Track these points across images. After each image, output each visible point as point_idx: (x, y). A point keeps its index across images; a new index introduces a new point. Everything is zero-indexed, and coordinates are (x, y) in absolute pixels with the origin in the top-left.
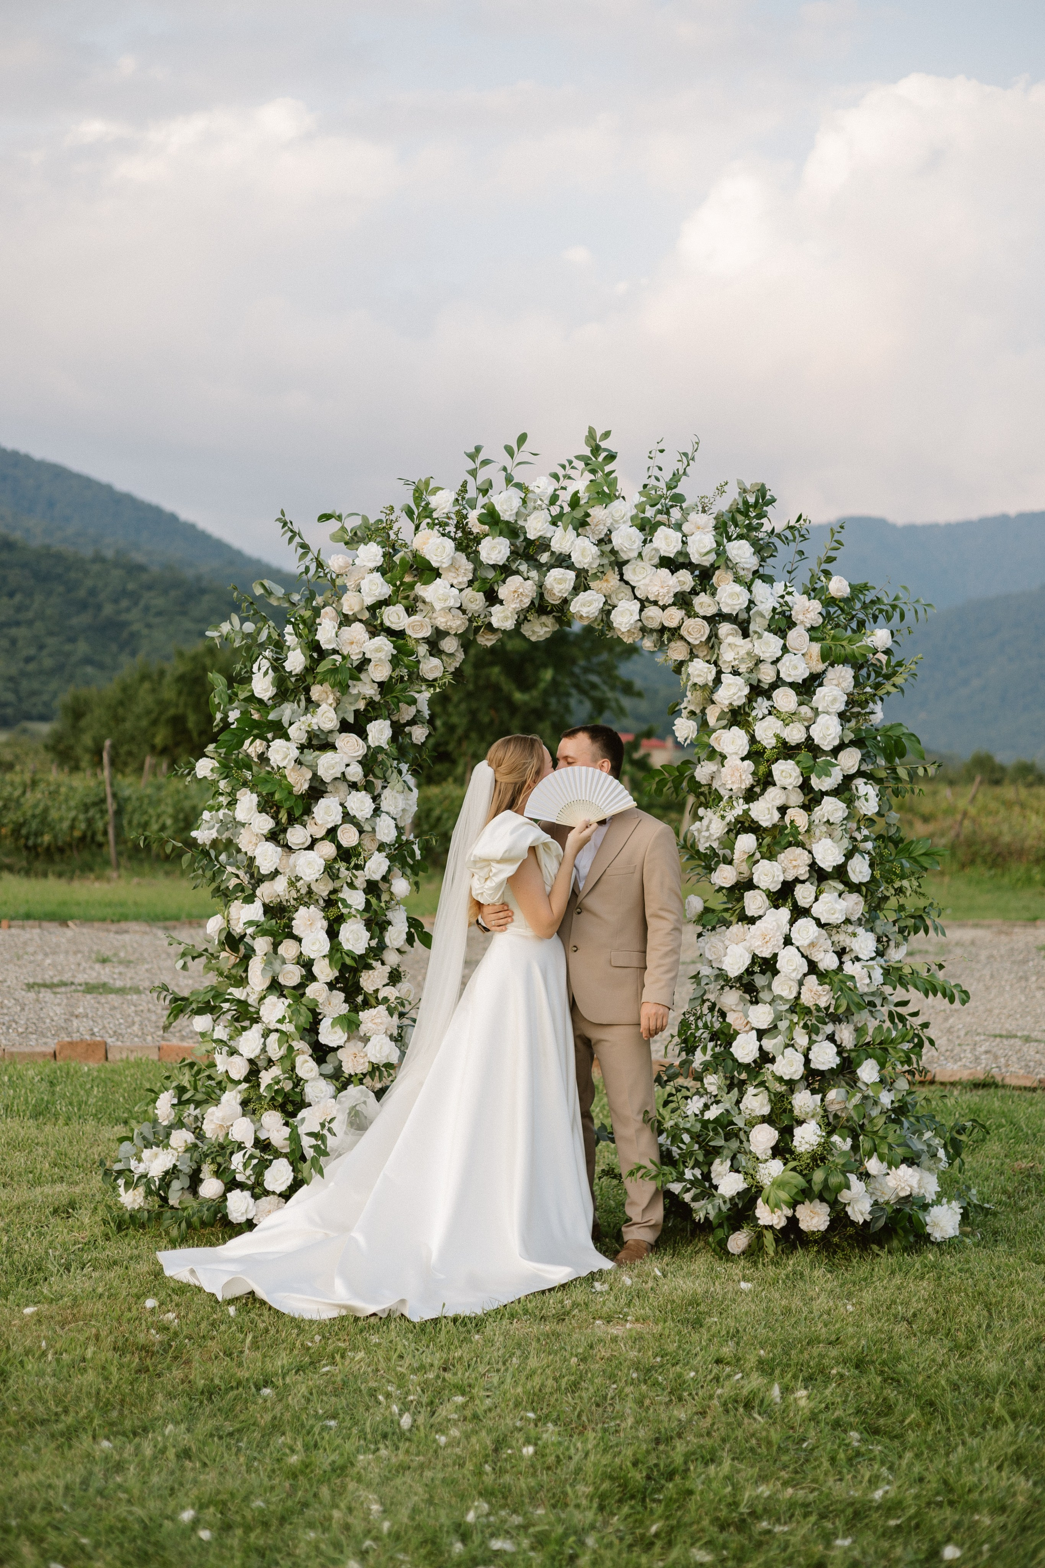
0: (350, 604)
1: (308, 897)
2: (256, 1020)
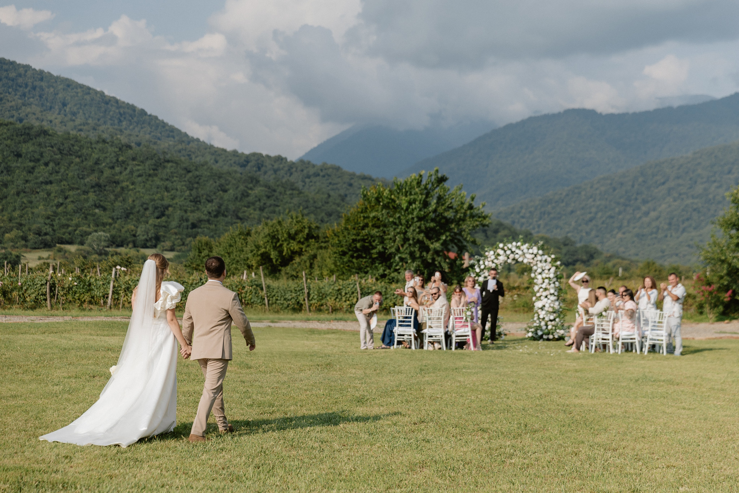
0: (489, 259)
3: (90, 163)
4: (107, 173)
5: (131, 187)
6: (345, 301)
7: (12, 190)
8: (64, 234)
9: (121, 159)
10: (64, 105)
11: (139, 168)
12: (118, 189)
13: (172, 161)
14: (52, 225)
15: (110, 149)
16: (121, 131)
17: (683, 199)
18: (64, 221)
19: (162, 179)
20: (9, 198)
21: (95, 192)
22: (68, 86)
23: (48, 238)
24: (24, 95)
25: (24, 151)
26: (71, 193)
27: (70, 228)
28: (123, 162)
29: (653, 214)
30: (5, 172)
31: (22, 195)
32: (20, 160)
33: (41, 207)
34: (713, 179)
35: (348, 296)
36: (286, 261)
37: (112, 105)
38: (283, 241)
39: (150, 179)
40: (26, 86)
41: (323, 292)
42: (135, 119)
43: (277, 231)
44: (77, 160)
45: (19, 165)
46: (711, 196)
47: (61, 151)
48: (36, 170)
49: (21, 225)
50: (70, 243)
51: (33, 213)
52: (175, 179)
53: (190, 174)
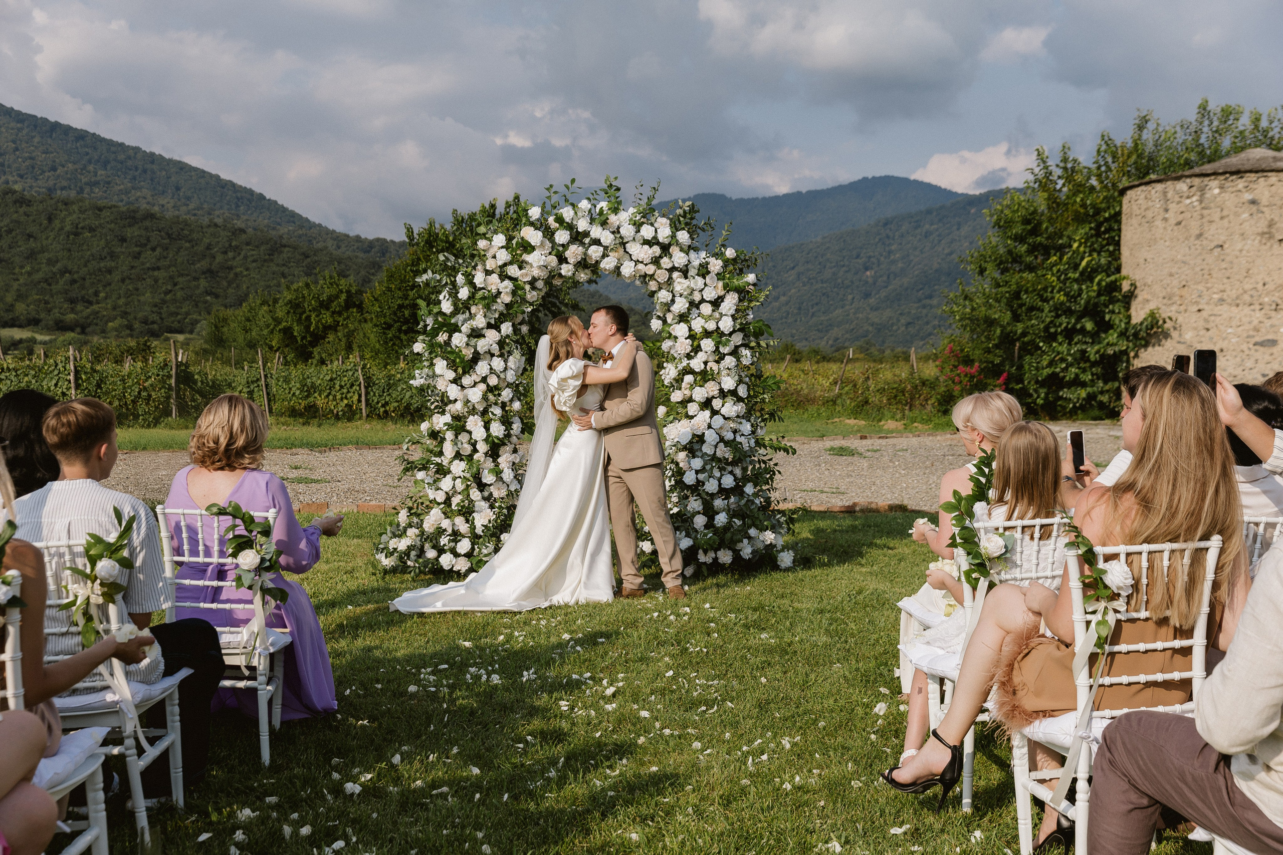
0: (490, 264)
1: (473, 411)
2: (449, 472)
3: (200, 248)
4: (220, 258)
5: (245, 273)
6: (342, 399)
7: (116, 276)
8: (173, 322)
9: (234, 244)
10: (178, 189)
11: (254, 252)
12: (231, 275)
13: (289, 246)
14: (160, 313)
15: (222, 233)
16: (238, 216)
17: (812, 284)
18: (173, 309)
19: (278, 265)
20: (113, 285)
21: (206, 278)
22: (181, 169)
23: (155, 326)
24: (134, 178)
25: (129, 235)
26: (180, 279)
27: (179, 317)
28: (237, 247)
29: (783, 299)
30: (108, 258)
31: (127, 281)
32: (125, 244)
33: (148, 294)
34: (842, 263)
35: (345, 391)
36: (317, 338)
37: (228, 190)
38: (310, 311)
39: (266, 264)
40: (137, 169)
41: (309, 384)
42: (253, 204)
43: (304, 297)
44: (187, 245)
45: (123, 250)
46: (840, 281)
47: (169, 236)
48: (143, 256)
49: (126, 313)
50: (181, 332)
51: (139, 301)
52: (292, 264)
53: (309, 260)
